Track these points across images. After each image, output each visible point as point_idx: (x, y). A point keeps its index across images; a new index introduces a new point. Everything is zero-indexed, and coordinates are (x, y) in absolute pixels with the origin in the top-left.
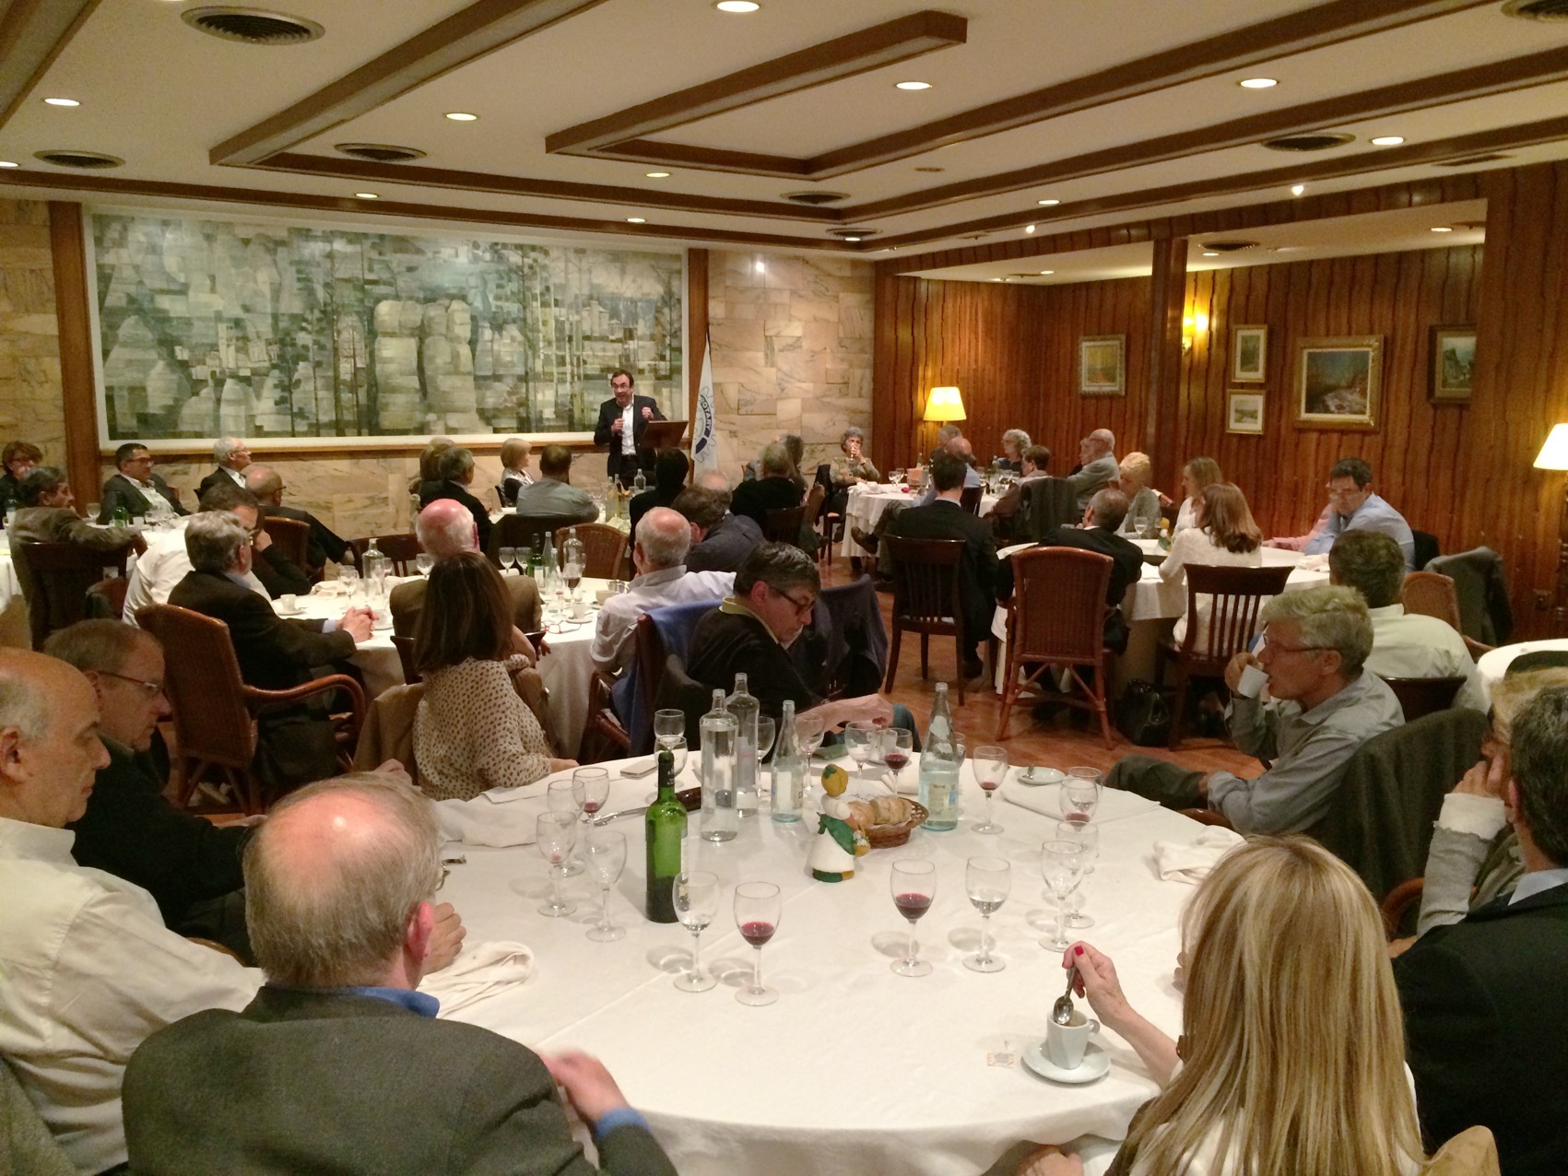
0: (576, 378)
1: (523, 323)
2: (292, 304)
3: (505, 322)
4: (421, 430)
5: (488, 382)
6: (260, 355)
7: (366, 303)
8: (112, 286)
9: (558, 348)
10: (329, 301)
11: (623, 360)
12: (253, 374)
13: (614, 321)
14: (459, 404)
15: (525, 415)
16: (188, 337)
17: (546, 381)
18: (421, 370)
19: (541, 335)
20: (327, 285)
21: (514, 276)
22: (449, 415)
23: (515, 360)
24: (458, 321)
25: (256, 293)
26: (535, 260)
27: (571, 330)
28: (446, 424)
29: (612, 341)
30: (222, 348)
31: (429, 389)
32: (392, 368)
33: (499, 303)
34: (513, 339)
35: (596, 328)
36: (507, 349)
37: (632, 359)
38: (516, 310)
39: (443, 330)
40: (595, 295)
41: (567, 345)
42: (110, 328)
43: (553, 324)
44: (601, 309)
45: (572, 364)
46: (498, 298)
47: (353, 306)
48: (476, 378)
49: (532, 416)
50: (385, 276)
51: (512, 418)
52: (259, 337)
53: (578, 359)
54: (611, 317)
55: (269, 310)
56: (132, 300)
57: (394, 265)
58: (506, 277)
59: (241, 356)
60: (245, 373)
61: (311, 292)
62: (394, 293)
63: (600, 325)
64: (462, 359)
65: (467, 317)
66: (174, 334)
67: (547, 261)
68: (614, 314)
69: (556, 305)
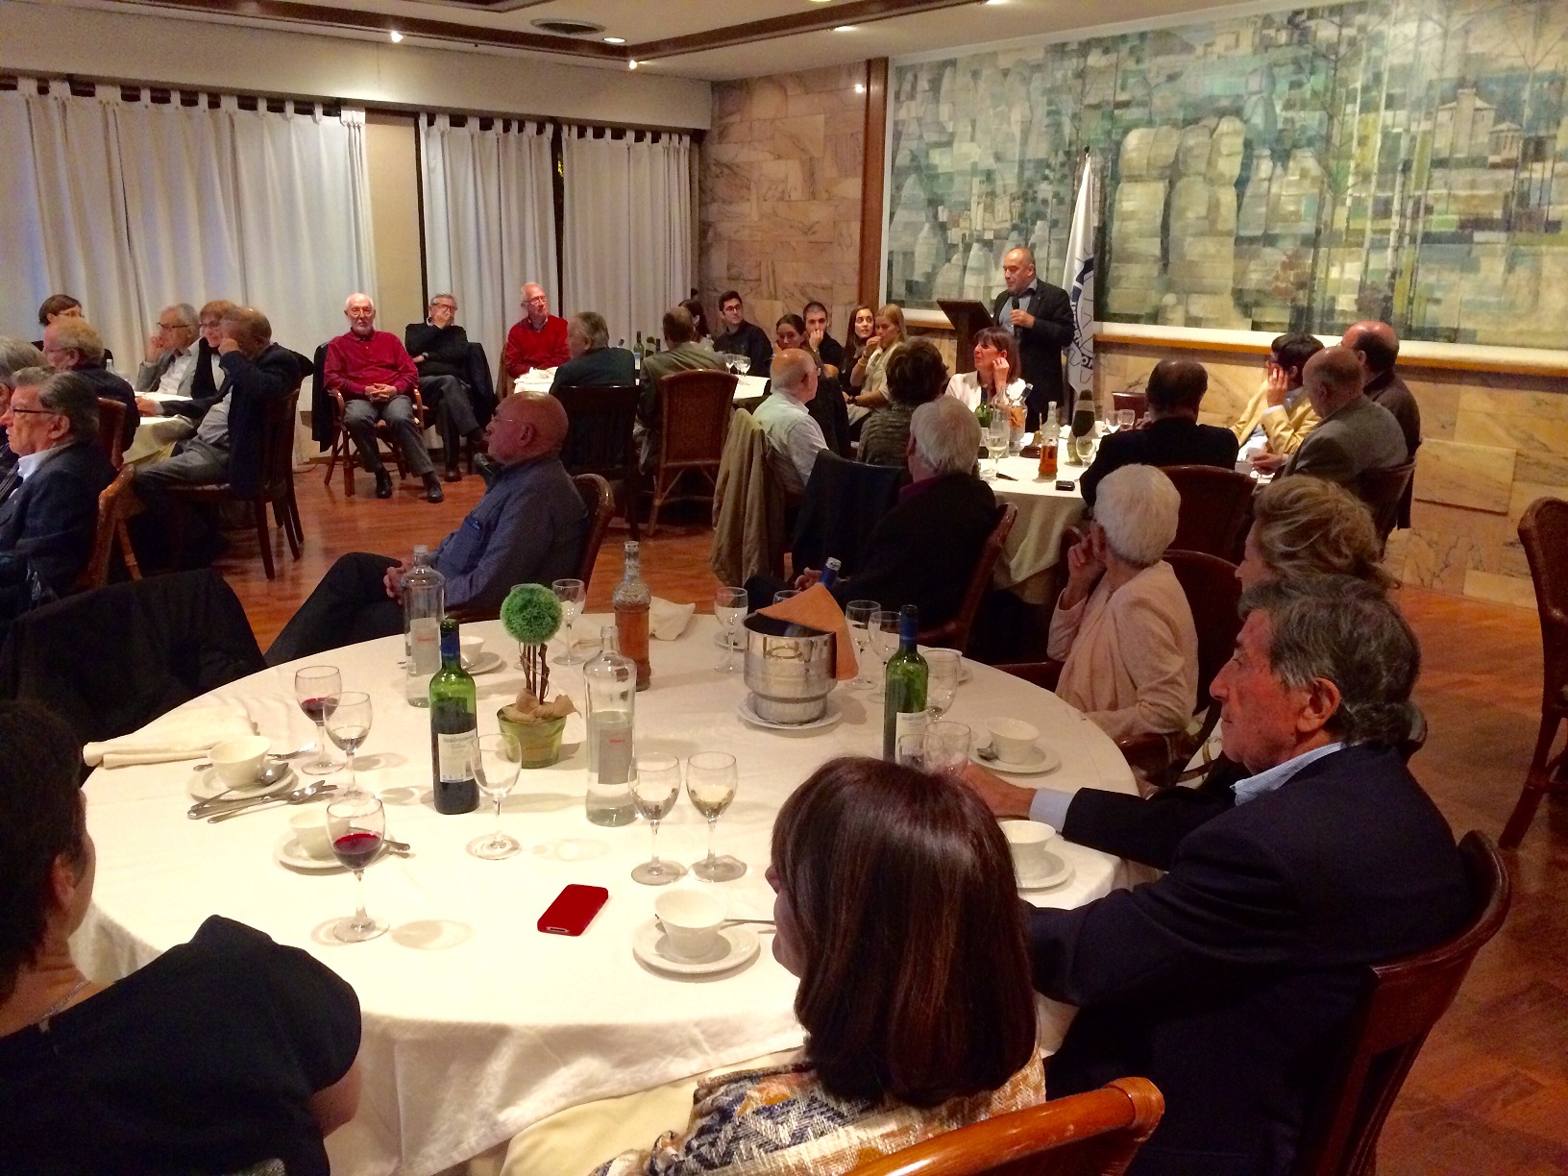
0: (1407, 240)
1: (1325, 145)
2: (1039, 149)
3: (1296, 146)
4: (1155, 317)
5: (1254, 246)
6: (1005, 212)
7: (1114, 137)
8: (903, 143)
9: (1380, 186)
10: (1074, 138)
11: (1514, 204)
12: (995, 238)
13: (1503, 126)
14: (1208, 282)
15: (1305, 304)
16: (950, 195)
17: (1351, 245)
18: (1165, 227)
19: (1352, 164)
20: (1075, 117)
21: (1320, 63)
22: (1194, 298)
23: (1303, 209)
24: (1225, 151)
25: (1010, 137)
26: (1362, 29)
27: (1411, 150)
28: (1187, 312)
29: (1495, 166)
30: (974, 206)
31: (1172, 258)
32: (1131, 226)
33: (1290, 114)
34: (1304, 174)
35: (1463, 142)
36: (1293, 191)
37: (1534, 201)
38: (1316, 123)
39: (1202, 167)
40: (1471, 77)
41: (1399, 179)
42: (898, 188)
43: (1377, 141)
44: (1479, 103)
45: (1402, 215)
46: (1289, 106)
47: (1098, 141)
48: (1239, 241)
49: (1317, 306)
50: (1139, 93)
51: (1283, 307)
52: (1005, 192)
53: (1417, 203)
54: (1499, 119)
55: (1017, 158)
56: (914, 158)
57: (1151, 76)
58: (1307, 67)
59: (988, 215)
60: (989, 235)
61: (1057, 127)
62: (1146, 117)
63: (1472, 136)
64: (1223, 211)
65: (1238, 143)
66: (940, 192)
67: (1383, 27)
68: (1508, 110)
69: (1388, 107)
